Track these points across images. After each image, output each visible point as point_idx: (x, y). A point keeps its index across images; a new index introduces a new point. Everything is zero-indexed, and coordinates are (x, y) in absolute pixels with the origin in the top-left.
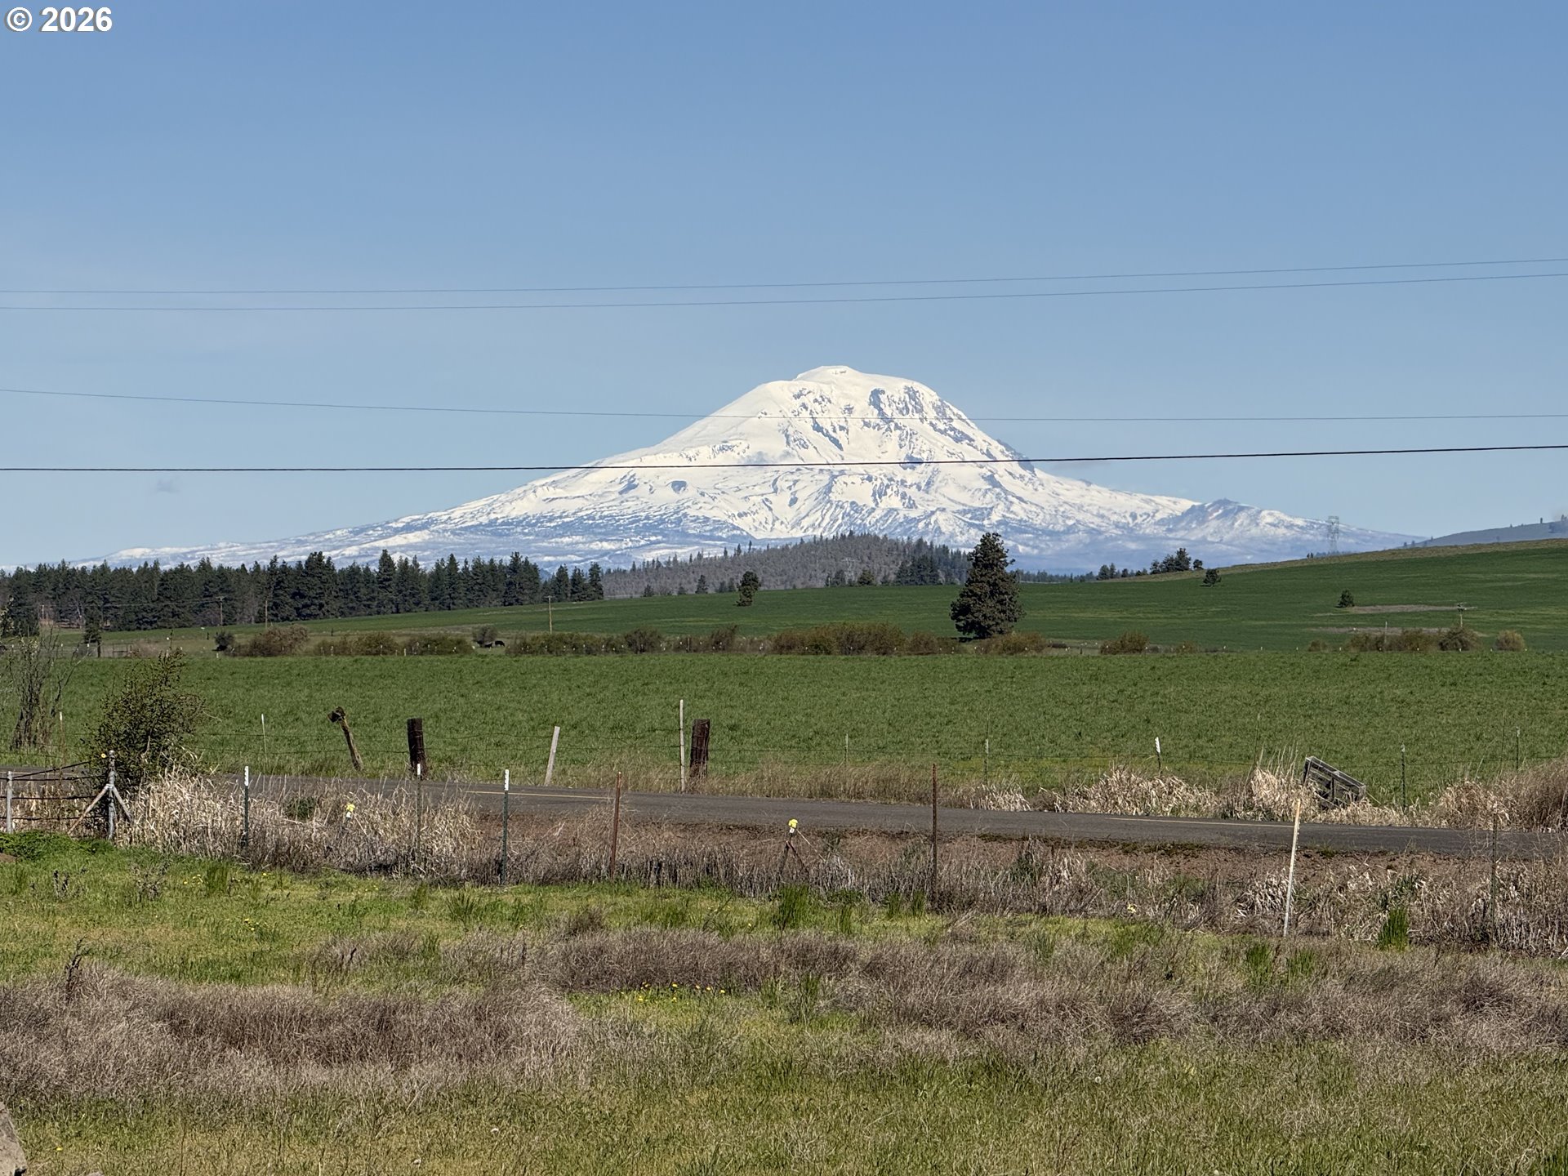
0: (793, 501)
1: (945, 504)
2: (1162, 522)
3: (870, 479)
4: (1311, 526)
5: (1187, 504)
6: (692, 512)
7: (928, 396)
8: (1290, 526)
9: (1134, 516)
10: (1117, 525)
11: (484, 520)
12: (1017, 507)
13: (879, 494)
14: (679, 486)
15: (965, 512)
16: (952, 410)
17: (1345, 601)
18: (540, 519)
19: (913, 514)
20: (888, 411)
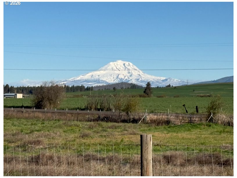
0: (114, 78)
1: (133, 78)
2: (162, 80)
3: (124, 75)
4: (181, 81)
5: (165, 78)
6: (100, 79)
7: (131, 64)
8: (178, 81)
9: (158, 80)
10: (156, 81)
11: (73, 80)
12: (143, 78)
13: (125, 77)
14: (99, 76)
15: (136, 79)
16: (134, 66)
17: (194, 91)
18: (81, 80)
19: (129, 79)
20: (126, 66)
